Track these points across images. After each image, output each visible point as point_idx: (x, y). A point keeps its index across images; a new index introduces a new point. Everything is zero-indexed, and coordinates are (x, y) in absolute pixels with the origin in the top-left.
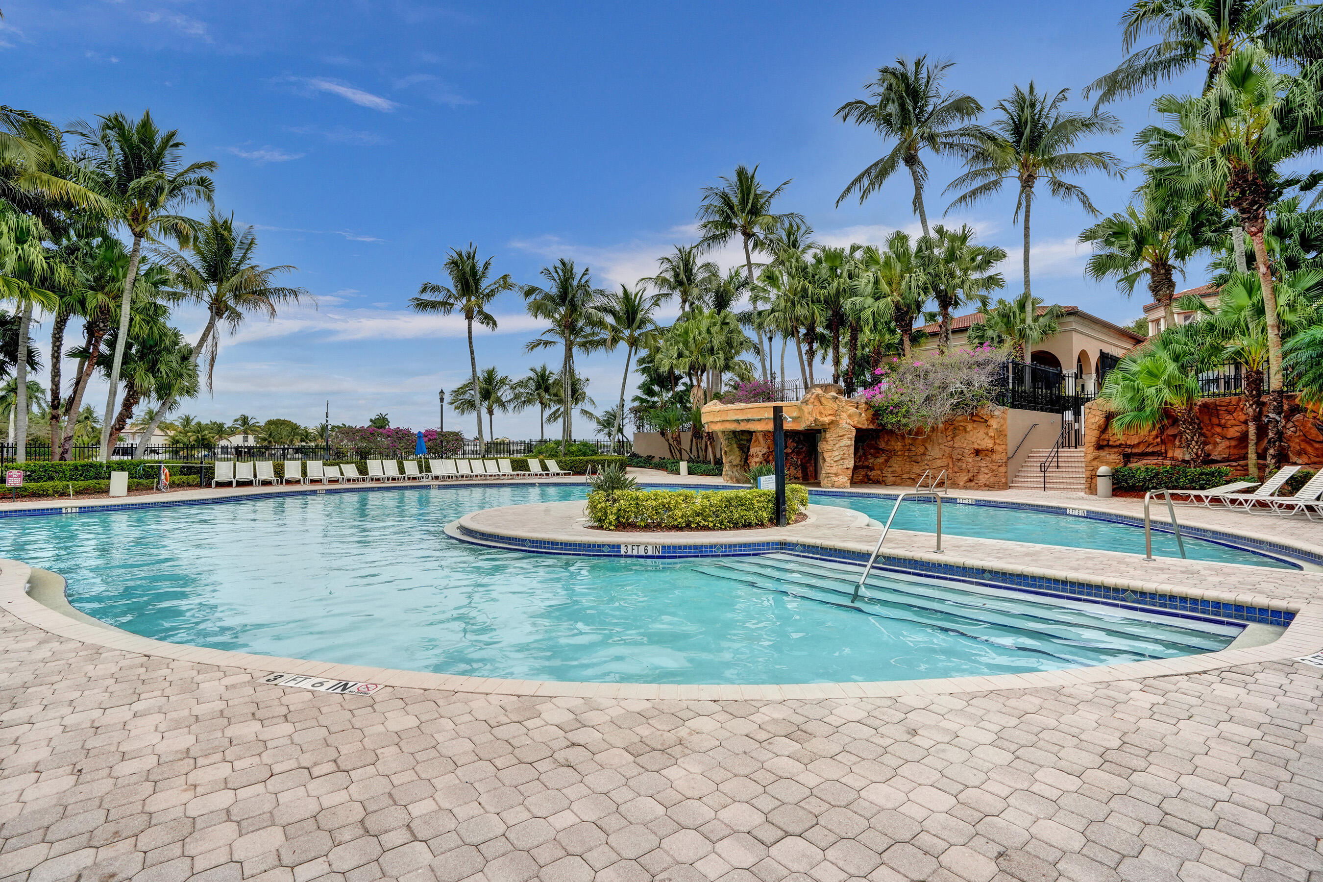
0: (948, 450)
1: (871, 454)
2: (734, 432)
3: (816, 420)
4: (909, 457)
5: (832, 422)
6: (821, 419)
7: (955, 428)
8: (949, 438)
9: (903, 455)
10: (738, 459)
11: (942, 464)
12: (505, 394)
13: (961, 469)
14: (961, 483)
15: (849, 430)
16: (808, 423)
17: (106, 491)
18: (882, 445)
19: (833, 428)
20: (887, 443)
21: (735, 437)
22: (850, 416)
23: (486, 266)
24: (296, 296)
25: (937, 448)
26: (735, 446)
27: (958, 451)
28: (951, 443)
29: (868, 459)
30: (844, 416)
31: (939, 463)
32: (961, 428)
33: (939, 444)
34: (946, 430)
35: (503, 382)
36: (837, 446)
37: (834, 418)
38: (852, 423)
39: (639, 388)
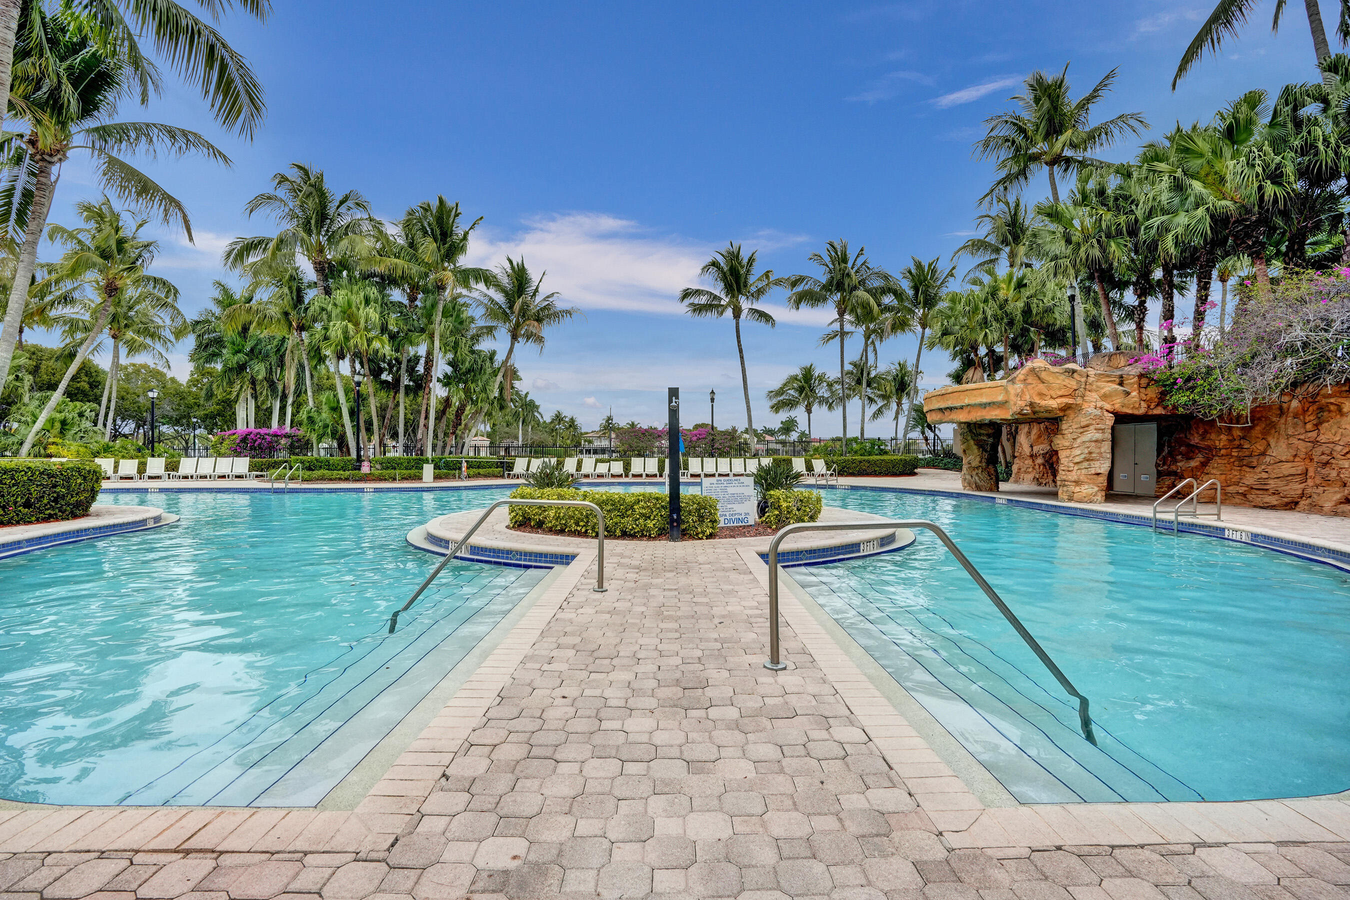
0: (1303, 447)
1: (1181, 453)
2: (968, 424)
3: (1031, 405)
4: (1240, 459)
5: (1066, 408)
6: (1043, 403)
7: (1321, 409)
8: (1309, 426)
9: (1229, 455)
10: (978, 459)
11: (1293, 471)
12: (822, 391)
13: (1326, 480)
14: (1328, 505)
15: (1101, 418)
16: (1016, 409)
17: (420, 478)
18: (1195, 440)
19: (1072, 416)
20: (1203, 438)
21: (970, 431)
22: (1104, 397)
23: (751, 260)
24: (571, 315)
25: (1283, 444)
26: (972, 442)
27: (1324, 448)
28: (1314, 434)
29: (1176, 461)
30: (1093, 396)
31: (1286, 469)
32: (1332, 408)
33: (1288, 437)
34: (1305, 411)
35: (821, 379)
36: (1079, 441)
37: (1070, 401)
38: (1108, 406)
39: (950, 376)
